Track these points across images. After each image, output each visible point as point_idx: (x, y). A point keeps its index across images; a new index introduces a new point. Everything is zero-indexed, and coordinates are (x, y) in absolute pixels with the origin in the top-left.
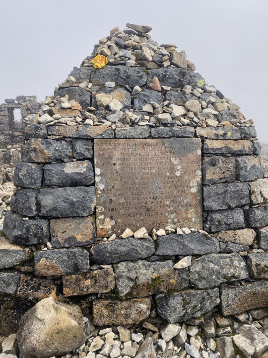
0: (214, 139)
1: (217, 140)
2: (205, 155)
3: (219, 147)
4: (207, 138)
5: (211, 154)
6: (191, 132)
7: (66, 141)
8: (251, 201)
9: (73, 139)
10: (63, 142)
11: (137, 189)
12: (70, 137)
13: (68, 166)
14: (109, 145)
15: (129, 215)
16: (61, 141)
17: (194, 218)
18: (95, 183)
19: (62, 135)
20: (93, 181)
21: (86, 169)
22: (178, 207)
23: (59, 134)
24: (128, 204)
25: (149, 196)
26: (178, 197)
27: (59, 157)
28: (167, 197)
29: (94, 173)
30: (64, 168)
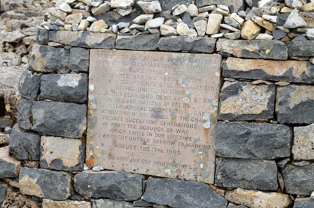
0: (242, 58)
1: (246, 59)
2: (226, 79)
4: (231, 56)
5: (233, 78)
6: (209, 47)
7: (65, 49)
8: (292, 155)
9: (71, 47)
10: (62, 50)
11: (133, 115)
12: (69, 45)
13: (62, 78)
14: (105, 57)
15: (122, 146)
16: (60, 49)
17: (202, 164)
18: (88, 101)
19: (61, 42)
20: (85, 98)
21: (78, 83)
22: (182, 145)
23: (58, 42)
24: (122, 132)
25: (147, 126)
26: (183, 131)
27: (55, 67)
28: (170, 130)
29: (87, 90)
30: (57, 80)
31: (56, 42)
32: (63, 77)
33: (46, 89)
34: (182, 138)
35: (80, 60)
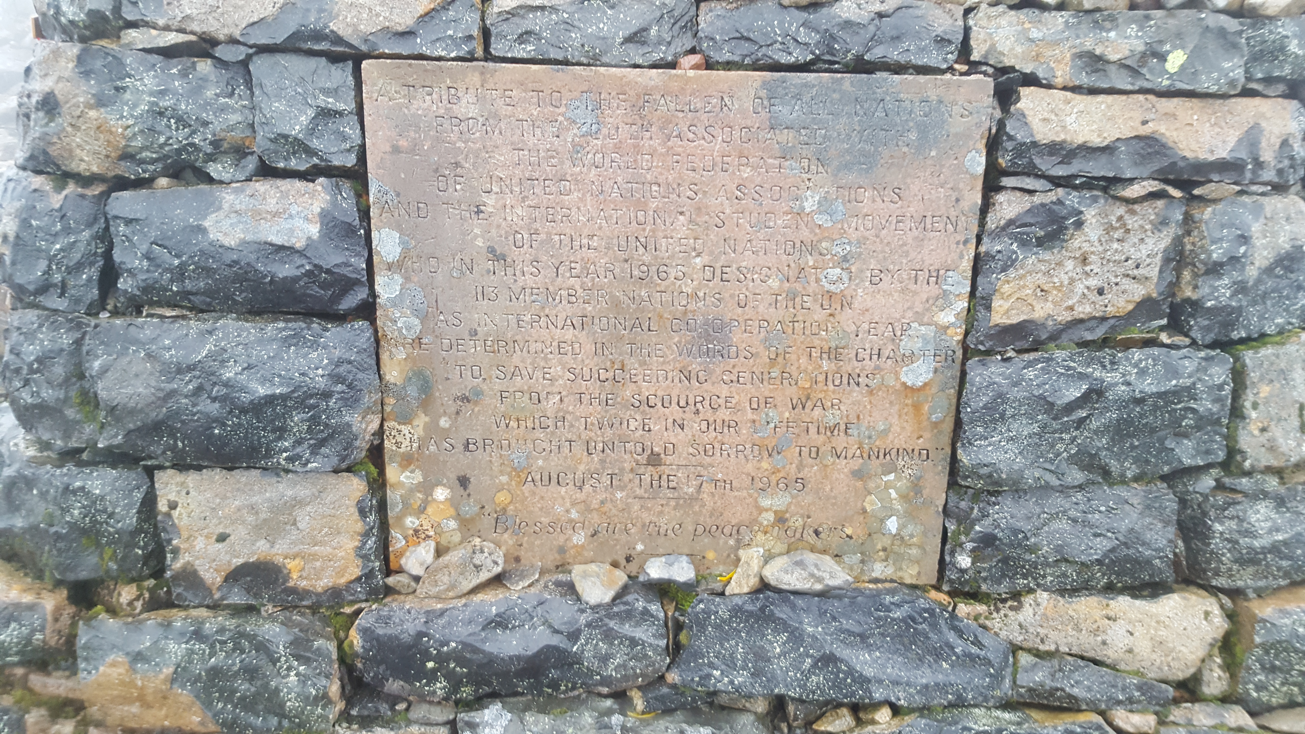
0: (1075, 89)
1: (1093, 91)
2: (1007, 181)
3: (1096, 141)
4: (1031, 80)
5: (1044, 177)
6: (942, 41)
7: (221, 63)
8: (1233, 452)
9: (251, 51)
10: (204, 66)
11: (600, 351)
12: (237, 42)
13: (226, 206)
14: (445, 97)
15: (554, 480)
16: (194, 63)
17: (894, 518)
18: (374, 303)
19: (196, 27)
20: (362, 294)
21: (318, 225)
22: (813, 455)
23: (175, 24)
24: (550, 422)
25: (660, 393)
26: (819, 404)
27: (179, 152)
28: (762, 401)
29: (366, 255)
30: (204, 217)
31: (167, 28)
32: (227, 197)
33: (149, 259)
34: (813, 430)
35: (311, 113)
